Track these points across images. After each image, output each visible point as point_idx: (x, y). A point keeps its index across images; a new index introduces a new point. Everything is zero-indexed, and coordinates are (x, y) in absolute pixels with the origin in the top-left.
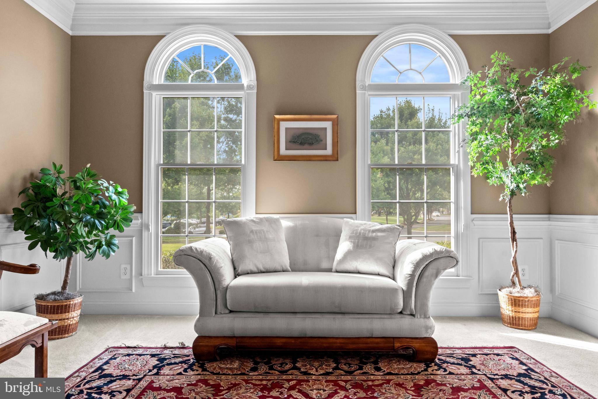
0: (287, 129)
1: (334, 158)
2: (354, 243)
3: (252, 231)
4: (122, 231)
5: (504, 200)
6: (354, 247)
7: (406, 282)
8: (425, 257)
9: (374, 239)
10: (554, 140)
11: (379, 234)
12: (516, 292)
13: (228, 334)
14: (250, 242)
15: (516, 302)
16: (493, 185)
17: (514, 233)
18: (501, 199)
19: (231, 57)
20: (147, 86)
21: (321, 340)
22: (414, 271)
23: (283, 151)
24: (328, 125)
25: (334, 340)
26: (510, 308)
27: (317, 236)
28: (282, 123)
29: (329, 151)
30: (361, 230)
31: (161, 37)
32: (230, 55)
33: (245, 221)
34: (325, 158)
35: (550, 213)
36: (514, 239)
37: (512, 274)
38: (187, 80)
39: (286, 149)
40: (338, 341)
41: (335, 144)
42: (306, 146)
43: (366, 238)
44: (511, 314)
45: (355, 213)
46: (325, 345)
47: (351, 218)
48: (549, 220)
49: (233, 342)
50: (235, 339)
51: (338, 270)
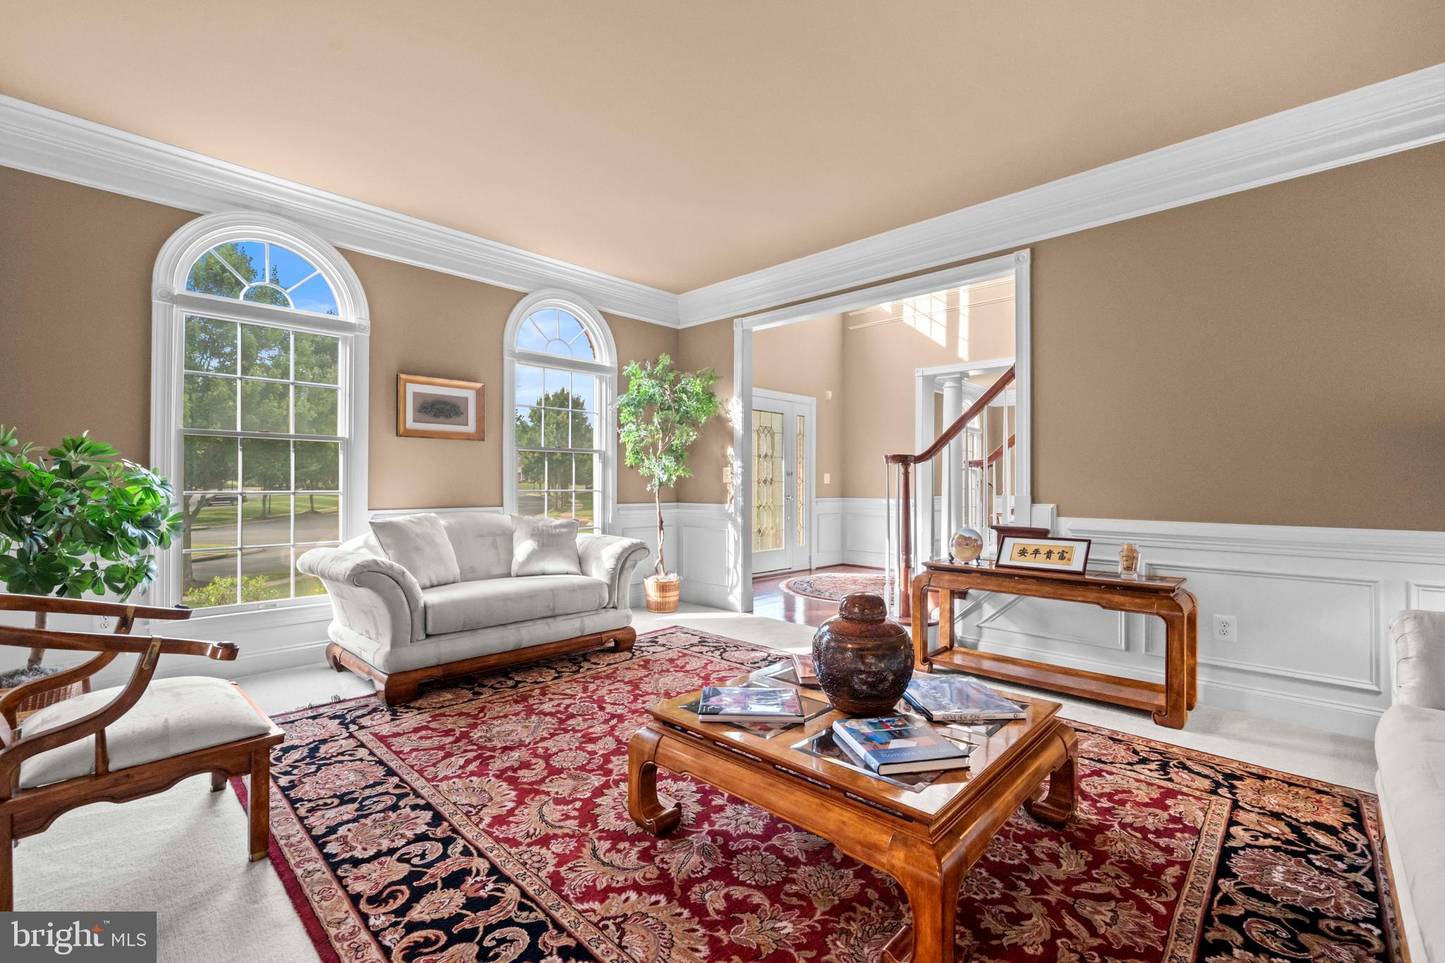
0: (415, 394)
1: (480, 436)
2: (538, 541)
3: (417, 535)
4: (167, 546)
5: (652, 490)
6: (539, 546)
7: (609, 576)
8: (625, 550)
9: (559, 535)
10: (693, 436)
11: (563, 530)
12: (662, 578)
13: (433, 662)
14: (418, 549)
15: (663, 588)
16: (643, 475)
17: (661, 522)
18: (648, 489)
19: (319, 275)
20: (160, 292)
21: (535, 649)
22: (616, 565)
23: (410, 424)
24: (471, 396)
25: (548, 647)
26: (658, 594)
27: (481, 536)
28: (408, 385)
29: (471, 427)
30: (543, 526)
31: (194, 215)
32: (319, 271)
33: (403, 522)
34: (467, 437)
35: (678, 501)
36: (661, 528)
37: (658, 561)
38: (237, 297)
39: (414, 421)
40: (552, 646)
41: (480, 420)
42: (441, 419)
43: (551, 536)
44: (659, 600)
45: (502, 506)
46: (540, 653)
47: (498, 512)
48: (678, 507)
49: (439, 672)
50: (440, 668)
51: (520, 573)
